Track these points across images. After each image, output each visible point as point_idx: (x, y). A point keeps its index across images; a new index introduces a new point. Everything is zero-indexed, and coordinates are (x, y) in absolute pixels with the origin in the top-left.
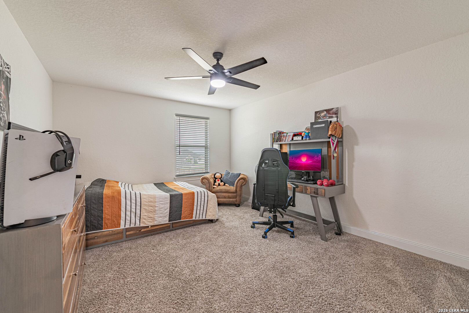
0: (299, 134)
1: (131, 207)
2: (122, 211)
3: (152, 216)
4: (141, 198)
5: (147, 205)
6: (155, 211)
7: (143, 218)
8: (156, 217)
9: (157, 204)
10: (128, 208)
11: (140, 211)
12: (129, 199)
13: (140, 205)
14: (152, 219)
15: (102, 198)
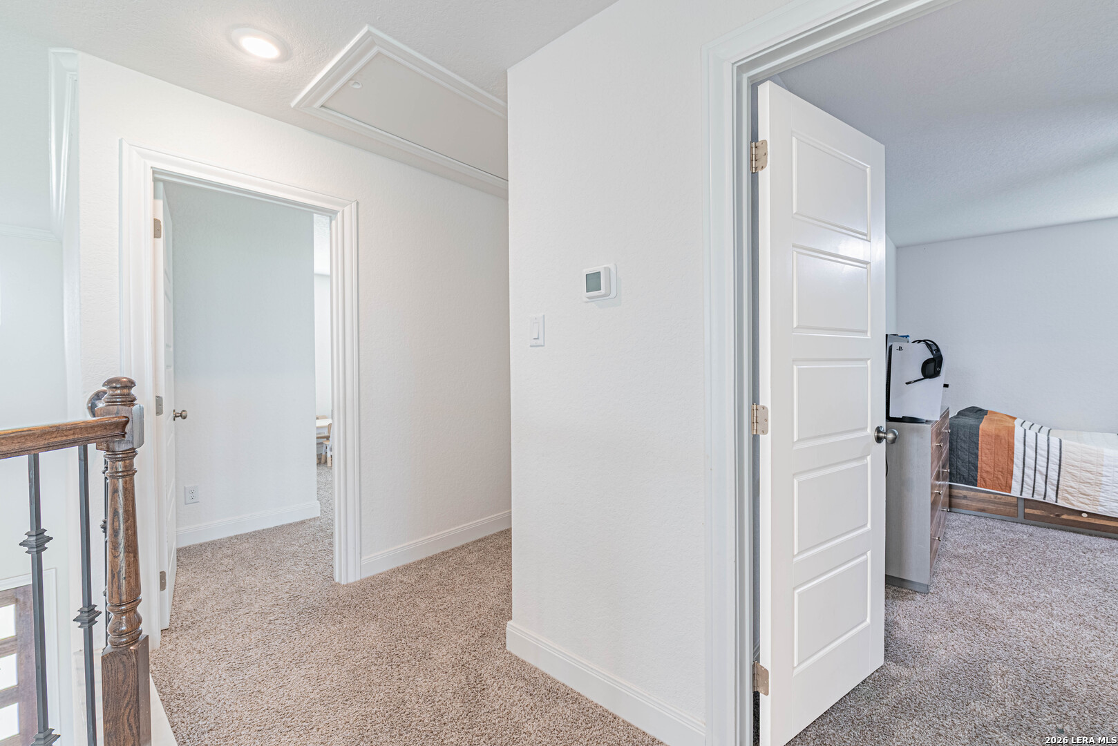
1: (1036, 462)
2: (1016, 465)
3: (1091, 493)
4: (1062, 449)
5: (1078, 467)
6: (1101, 484)
7: (1066, 490)
8: (1103, 497)
9: (1107, 471)
10: (1030, 462)
11: (1057, 474)
12: (1031, 446)
13: (1058, 462)
14: (1089, 499)
15: (977, 435)
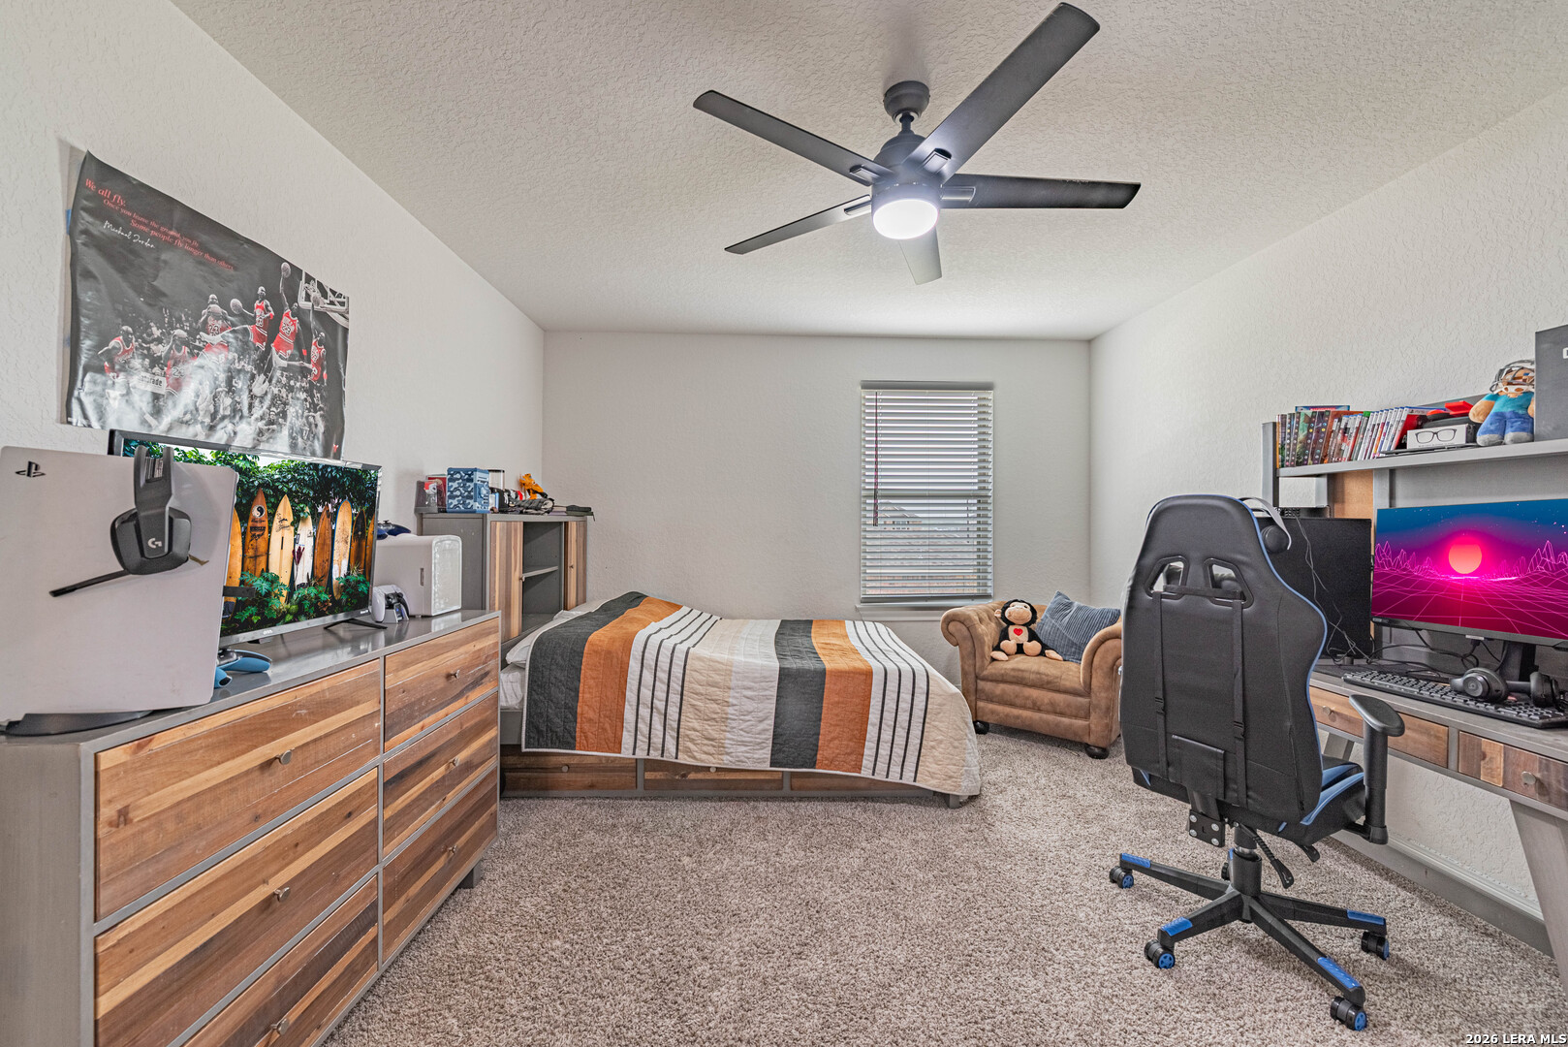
0: (1458, 411)
1: (653, 694)
2: (629, 702)
3: (716, 736)
4: (687, 667)
5: (702, 695)
6: (727, 718)
7: (687, 736)
8: (729, 739)
9: (734, 697)
10: (646, 693)
11: (678, 710)
12: (650, 666)
13: (680, 689)
14: (714, 746)
15: (581, 654)
